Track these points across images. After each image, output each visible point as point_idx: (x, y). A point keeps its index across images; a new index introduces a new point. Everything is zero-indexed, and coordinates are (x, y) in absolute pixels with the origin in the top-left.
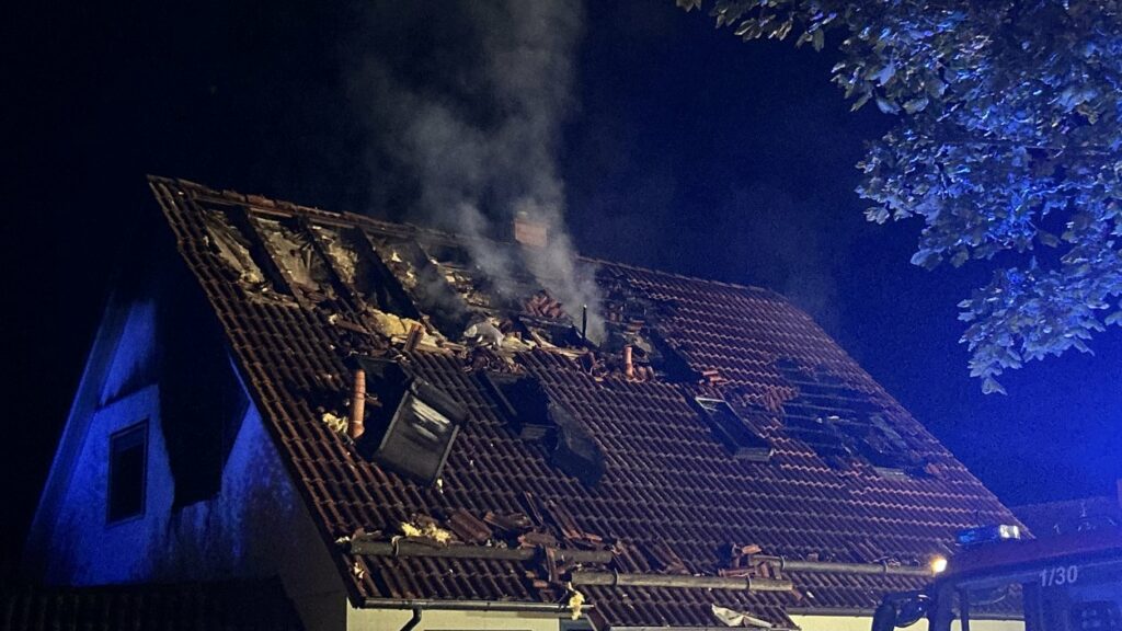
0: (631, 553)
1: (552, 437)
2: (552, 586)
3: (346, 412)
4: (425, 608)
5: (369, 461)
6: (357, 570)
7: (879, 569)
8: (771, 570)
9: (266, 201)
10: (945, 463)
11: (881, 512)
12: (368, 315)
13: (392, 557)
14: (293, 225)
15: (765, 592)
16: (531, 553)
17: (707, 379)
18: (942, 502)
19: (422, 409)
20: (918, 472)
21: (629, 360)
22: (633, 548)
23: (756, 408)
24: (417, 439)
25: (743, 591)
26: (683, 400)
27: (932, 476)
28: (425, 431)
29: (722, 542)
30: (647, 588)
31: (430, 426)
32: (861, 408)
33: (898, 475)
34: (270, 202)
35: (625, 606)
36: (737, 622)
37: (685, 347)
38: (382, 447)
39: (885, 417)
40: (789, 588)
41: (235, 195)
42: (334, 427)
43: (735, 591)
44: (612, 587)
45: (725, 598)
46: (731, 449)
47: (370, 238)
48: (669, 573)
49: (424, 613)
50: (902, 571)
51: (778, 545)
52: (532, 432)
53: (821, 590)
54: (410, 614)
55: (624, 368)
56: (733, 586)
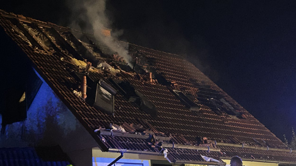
2: (156, 147)
4: (124, 152)
7: (241, 146)
8: (213, 145)
10: (247, 115)
11: (235, 129)
13: (111, 136)
17: (173, 84)
19: (102, 89)
20: (240, 117)
21: (151, 77)
22: (175, 136)
26: (169, 91)
27: (245, 118)
28: (106, 97)
33: (235, 117)
34: (25, 18)
35: (177, 154)
36: (209, 160)
38: (95, 101)
40: (219, 150)
41: (14, 14)
42: (77, 95)
43: (205, 151)
48: (187, 144)
52: (132, 99)
53: (227, 151)
54: (120, 154)
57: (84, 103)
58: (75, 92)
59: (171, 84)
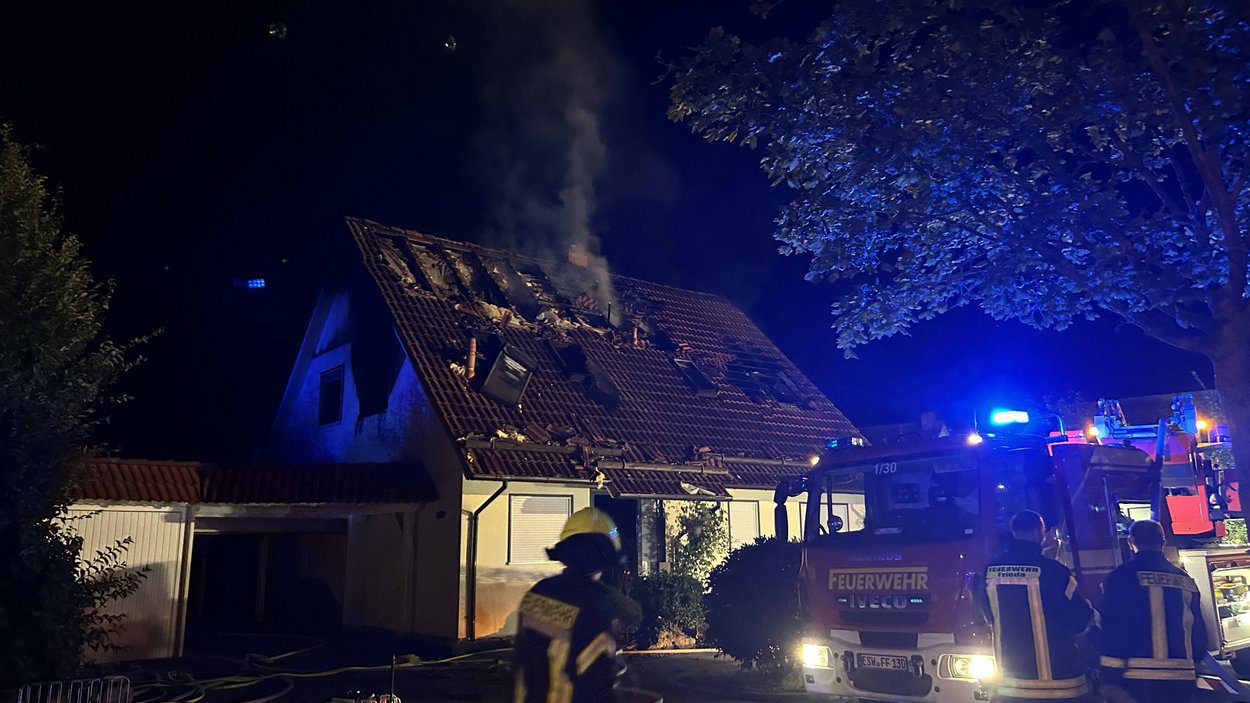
0: (634, 450)
1: (589, 380)
2: (586, 469)
3: (464, 363)
4: (509, 480)
5: (477, 392)
6: (469, 457)
7: (779, 463)
8: (716, 462)
9: (417, 234)
10: (821, 402)
11: (781, 429)
12: (478, 304)
13: (490, 450)
14: (435, 249)
15: (712, 475)
16: (574, 449)
17: (681, 348)
18: (819, 424)
19: (510, 362)
20: (804, 406)
21: (635, 336)
22: (635, 447)
23: (710, 366)
24: (509, 381)
25: (699, 474)
26: (667, 360)
27: (813, 409)
28: (512, 376)
29: (687, 445)
30: (642, 471)
31: (515, 372)
32: (772, 367)
33: (793, 408)
34: (421, 235)
35: (629, 482)
36: (695, 492)
37: (669, 329)
38: (486, 384)
39: (786, 373)
40: (727, 472)
41: (398, 230)
42: (457, 372)
43: (694, 474)
44: (621, 470)
45: (689, 479)
46: (695, 390)
47: (481, 258)
48: (656, 463)
49: (509, 484)
50: (794, 464)
51: (719, 448)
52: (576, 378)
53: (744, 474)
54: (501, 484)
55: (633, 340)
56: (694, 471)
57: (465, 385)
58: (453, 366)
59: (679, 347)
